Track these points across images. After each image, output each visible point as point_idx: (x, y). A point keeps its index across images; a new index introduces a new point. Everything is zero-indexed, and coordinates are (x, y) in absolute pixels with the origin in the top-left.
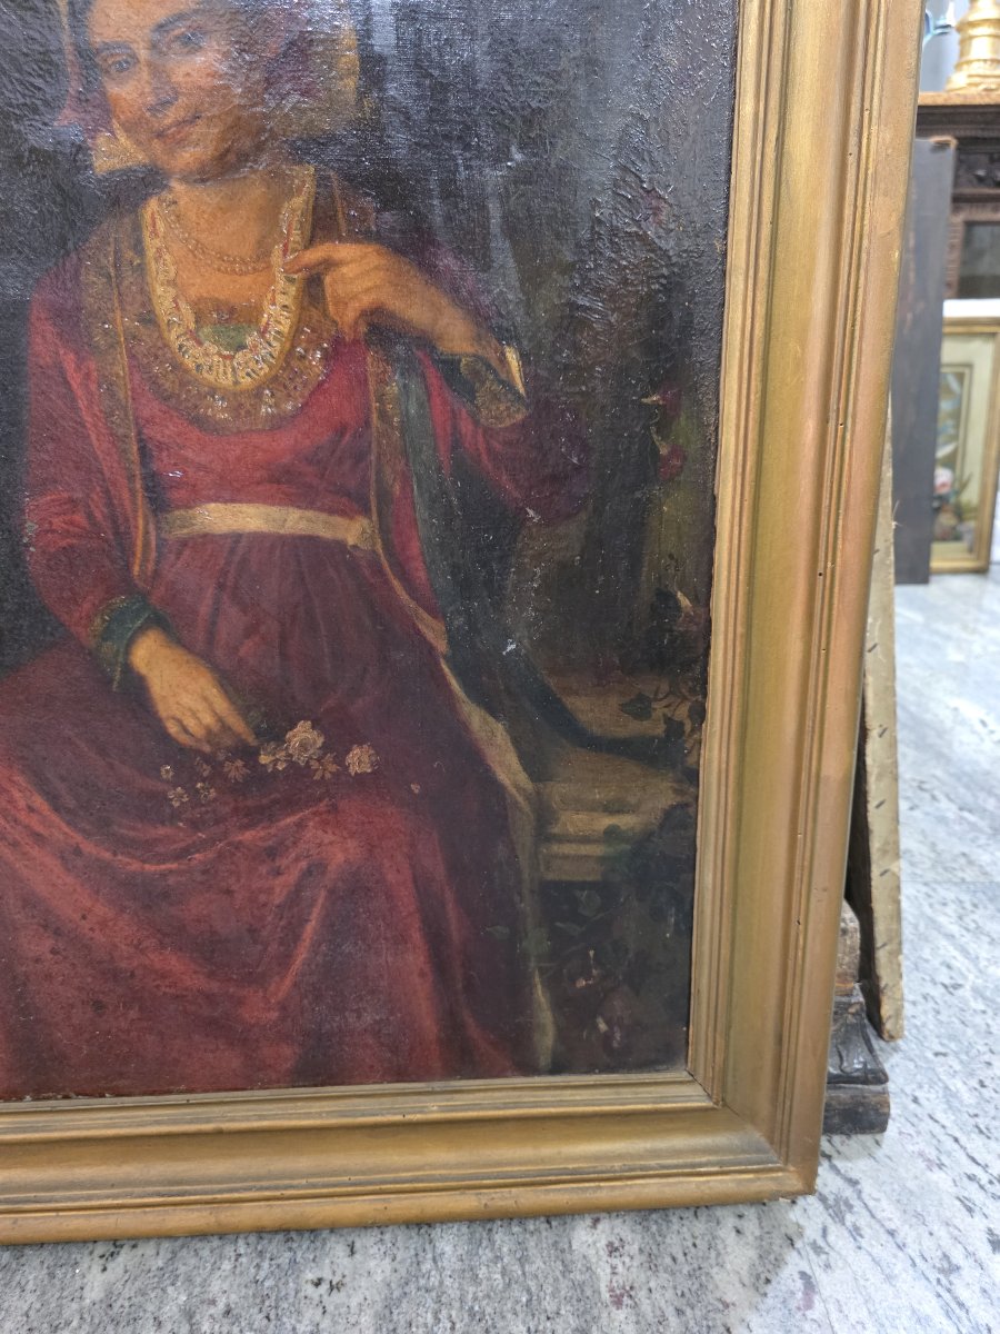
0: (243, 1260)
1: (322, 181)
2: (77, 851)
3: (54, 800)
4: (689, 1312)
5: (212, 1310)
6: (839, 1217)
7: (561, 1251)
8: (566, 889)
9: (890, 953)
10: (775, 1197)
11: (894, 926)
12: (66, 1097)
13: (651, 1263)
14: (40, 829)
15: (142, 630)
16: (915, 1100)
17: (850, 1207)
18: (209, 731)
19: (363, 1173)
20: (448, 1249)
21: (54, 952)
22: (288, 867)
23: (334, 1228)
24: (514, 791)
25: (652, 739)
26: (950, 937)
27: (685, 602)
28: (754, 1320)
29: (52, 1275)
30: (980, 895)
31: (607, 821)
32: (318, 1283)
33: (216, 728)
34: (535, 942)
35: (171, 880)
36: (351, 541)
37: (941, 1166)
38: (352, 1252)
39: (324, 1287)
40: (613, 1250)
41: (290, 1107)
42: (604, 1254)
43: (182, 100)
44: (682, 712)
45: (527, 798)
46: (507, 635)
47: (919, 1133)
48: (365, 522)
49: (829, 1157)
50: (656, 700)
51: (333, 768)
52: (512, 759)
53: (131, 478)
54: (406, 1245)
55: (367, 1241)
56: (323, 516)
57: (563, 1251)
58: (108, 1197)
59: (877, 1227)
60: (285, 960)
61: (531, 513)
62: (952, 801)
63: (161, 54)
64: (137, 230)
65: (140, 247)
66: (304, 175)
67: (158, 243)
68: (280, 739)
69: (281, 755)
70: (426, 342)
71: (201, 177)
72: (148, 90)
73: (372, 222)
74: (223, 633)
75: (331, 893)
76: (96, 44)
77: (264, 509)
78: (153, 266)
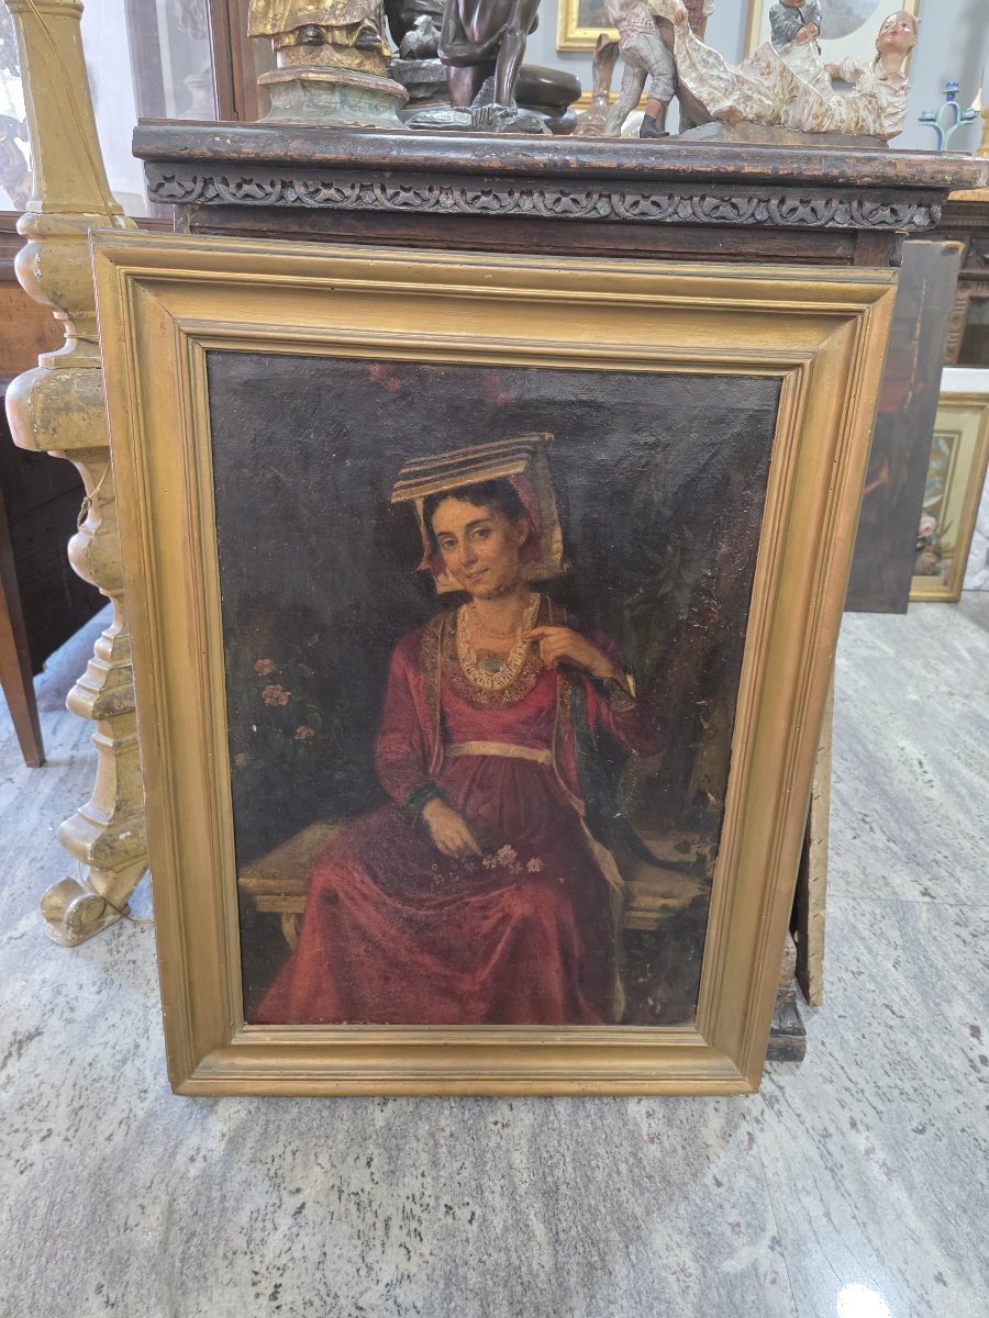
0: (454, 1109)
1: (543, 600)
2: (384, 903)
3: (375, 879)
4: (688, 1147)
5: (444, 1134)
6: (771, 1105)
7: (622, 1114)
8: (638, 933)
9: (817, 959)
10: (737, 1093)
11: (820, 945)
12: (365, 1023)
13: (669, 1123)
14: (366, 892)
15: (431, 799)
16: (823, 1043)
17: (778, 1101)
18: (458, 847)
19: (518, 1070)
20: (562, 1110)
22: (492, 916)
23: (502, 1096)
24: (613, 883)
25: (689, 863)
26: (863, 939)
27: (712, 798)
28: (721, 1153)
29: (356, 1114)
31: (662, 902)
32: (496, 1123)
33: (462, 846)
34: (618, 959)
35: (431, 919)
36: (540, 761)
37: (831, 1081)
38: (512, 1109)
39: (499, 1126)
40: (649, 1115)
41: (482, 1035)
42: (644, 1117)
43: (479, 562)
44: (706, 850)
45: (621, 889)
46: (617, 807)
47: (822, 1062)
48: (548, 752)
49: (769, 1073)
50: (693, 844)
51: (520, 868)
52: (614, 869)
53: (434, 730)
54: (540, 1107)
55: (517, 1103)
56: (528, 749)
58: (385, 1075)
59: (791, 1111)
60: (486, 960)
61: (634, 751)
62: (883, 832)
63: (469, 540)
64: (455, 618)
65: (455, 626)
66: (536, 597)
67: (464, 624)
68: (494, 853)
69: (494, 861)
70: (587, 671)
71: (488, 597)
72: (463, 556)
73: (565, 619)
74: (471, 802)
75: (513, 929)
76: (437, 531)
77: (499, 744)
78: (460, 634)
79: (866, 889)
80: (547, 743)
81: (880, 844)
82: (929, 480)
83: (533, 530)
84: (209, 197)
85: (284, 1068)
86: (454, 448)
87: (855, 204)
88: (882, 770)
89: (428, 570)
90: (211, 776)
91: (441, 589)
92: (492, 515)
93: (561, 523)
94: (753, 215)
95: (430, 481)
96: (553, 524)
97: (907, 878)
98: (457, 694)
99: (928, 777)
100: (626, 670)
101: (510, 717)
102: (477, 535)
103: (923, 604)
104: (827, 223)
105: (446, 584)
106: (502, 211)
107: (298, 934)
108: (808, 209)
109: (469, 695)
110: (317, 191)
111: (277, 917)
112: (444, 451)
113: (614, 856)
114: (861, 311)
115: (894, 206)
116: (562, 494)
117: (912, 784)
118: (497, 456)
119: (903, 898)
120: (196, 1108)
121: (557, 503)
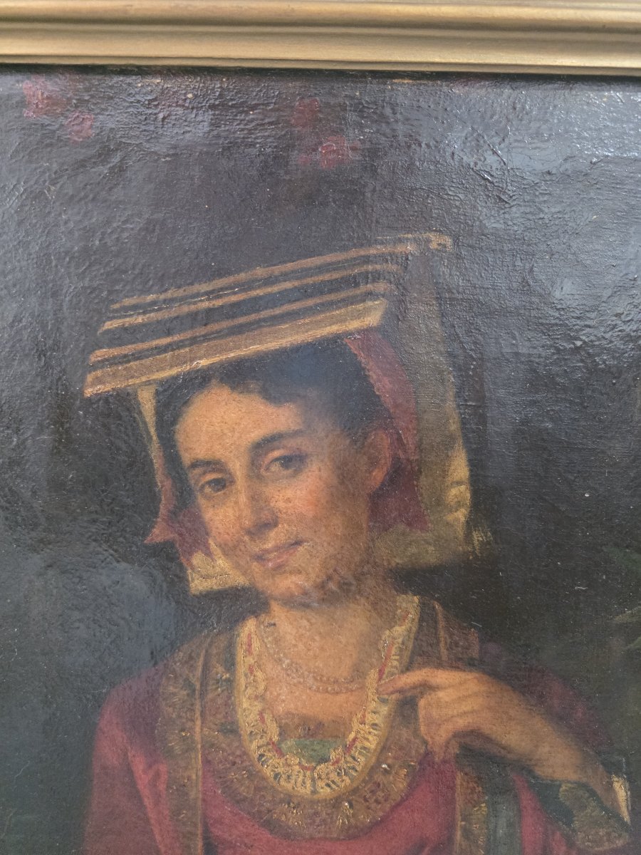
43: (282, 527)
63: (259, 477)
64: (230, 648)
65: (230, 664)
66: (409, 604)
67: (251, 660)
70: (525, 767)
72: (247, 512)
73: (475, 652)
76: (187, 458)
78: (243, 681)
83: (400, 452)
86: (220, 273)
89: (169, 544)
91: (198, 585)
92: (309, 423)
93: (467, 441)
96: (449, 443)
98: (239, 803)
100: (612, 767)
102: (275, 468)
105: (208, 573)
109: (264, 807)
112: (197, 278)
121: (458, 395)
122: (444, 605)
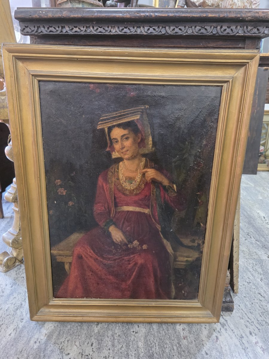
0: (120, 327)
1: (146, 160)
2: (97, 259)
3: (94, 251)
4: (196, 341)
5: (116, 335)
6: (223, 327)
7: (174, 329)
8: (179, 269)
9: (236, 278)
10: (212, 323)
11: (237, 273)
12: (91, 298)
13: (190, 332)
14: (91, 255)
15: (111, 225)
16: (239, 306)
17: (225, 325)
18: (120, 241)
19: (141, 314)
20: (155, 327)
21: (91, 275)
22: (131, 263)
23: (135, 322)
24: (171, 253)
25: (195, 246)
26: (250, 271)
27: (202, 225)
28: (207, 343)
29: (88, 328)
30: (257, 262)
31: (186, 259)
32: (133, 332)
33: (122, 241)
34: (173, 278)
35: (112, 264)
36: (146, 213)
37: (242, 319)
38: (139, 327)
39: (134, 333)
40: (183, 330)
41: (129, 302)
42: (182, 330)
43: (126, 148)
44: (200, 242)
45: (173, 255)
46: (171, 228)
47: (239, 312)
48: (149, 210)
49: (222, 316)
50: (196, 240)
51: (140, 248)
52: (171, 248)
53: (112, 202)
54: (148, 326)
55: (140, 325)
56: (142, 209)
57: (175, 329)
58: (98, 315)
59: (230, 329)
60: (130, 278)
61: (176, 209)
62: (254, 238)
63: (122, 141)
64: (118, 166)
65: (118, 169)
66: (144, 159)
67: (121, 168)
68: (132, 243)
69: (132, 245)
70: (161, 183)
71: (128, 159)
72: (121, 146)
73: (153, 166)
74: (124, 226)
75: (138, 268)
76: (112, 138)
77: (133, 207)
78: (120, 171)
79: (250, 256)
80: (148, 207)
81: (254, 242)
82: (262, 136)
83: (143, 137)
84: (39, 32)
85: (66, 313)
86: (117, 111)
87: (245, 27)
88: (253, 220)
89: (109, 151)
90: (42, 217)
91: (113, 157)
92: (129, 132)
93: (152, 135)
94: (212, 32)
95: (109, 122)
96: (149, 135)
97: (263, 252)
98: (119, 191)
99: (267, 221)
100: (173, 183)
101: (136, 198)
102: (125, 139)
103: (261, 172)
104: (236, 34)
105: (115, 155)
106: (131, 33)
107: (70, 269)
108: (230, 29)
109: (123, 191)
110: (73, 29)
111: (63, 263)
112: (114, 112)
113: (171, 244)
114: (248, 63)
115: (258, 28)
116: (152, 126)
117: (262, 224)
118: (131, 113)
119: (262, 259)
120: (38, 325)
121: (150, 128)
122: (149, 159)
